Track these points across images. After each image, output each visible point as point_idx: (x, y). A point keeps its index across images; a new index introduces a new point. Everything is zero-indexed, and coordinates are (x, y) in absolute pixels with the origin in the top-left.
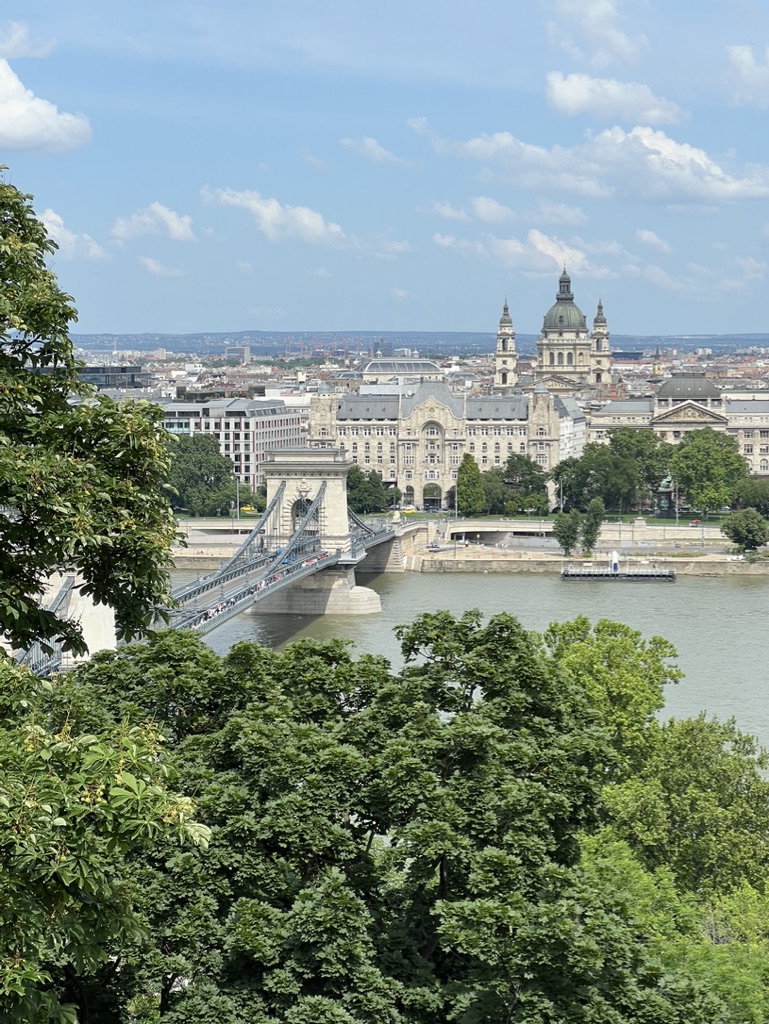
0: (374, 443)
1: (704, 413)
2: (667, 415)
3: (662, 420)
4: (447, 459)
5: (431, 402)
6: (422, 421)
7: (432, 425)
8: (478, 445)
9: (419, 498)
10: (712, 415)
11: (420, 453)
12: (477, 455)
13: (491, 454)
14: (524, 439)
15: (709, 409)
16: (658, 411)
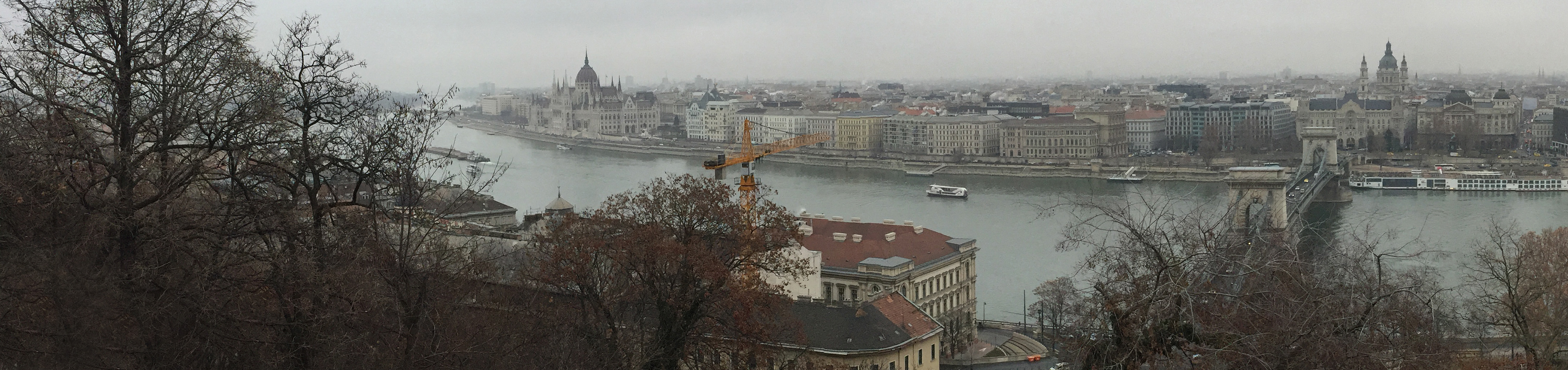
0: (1326, 121)
1: (1465, 108)
2: (1449, 108)
3: (1447, 110)
4: (1357, 127)
5: (1351, 102)
6: (1346, 111)
7: (1351, 112)
8: (1371, 121)
9: (1345, 144)
10: (1468, 108)
11: (1344, 125)
12: (1371, 125)
13: (1376, 125)
14: (1389, 118)
15: (1467, 105)
16: (1445, 106)
